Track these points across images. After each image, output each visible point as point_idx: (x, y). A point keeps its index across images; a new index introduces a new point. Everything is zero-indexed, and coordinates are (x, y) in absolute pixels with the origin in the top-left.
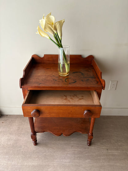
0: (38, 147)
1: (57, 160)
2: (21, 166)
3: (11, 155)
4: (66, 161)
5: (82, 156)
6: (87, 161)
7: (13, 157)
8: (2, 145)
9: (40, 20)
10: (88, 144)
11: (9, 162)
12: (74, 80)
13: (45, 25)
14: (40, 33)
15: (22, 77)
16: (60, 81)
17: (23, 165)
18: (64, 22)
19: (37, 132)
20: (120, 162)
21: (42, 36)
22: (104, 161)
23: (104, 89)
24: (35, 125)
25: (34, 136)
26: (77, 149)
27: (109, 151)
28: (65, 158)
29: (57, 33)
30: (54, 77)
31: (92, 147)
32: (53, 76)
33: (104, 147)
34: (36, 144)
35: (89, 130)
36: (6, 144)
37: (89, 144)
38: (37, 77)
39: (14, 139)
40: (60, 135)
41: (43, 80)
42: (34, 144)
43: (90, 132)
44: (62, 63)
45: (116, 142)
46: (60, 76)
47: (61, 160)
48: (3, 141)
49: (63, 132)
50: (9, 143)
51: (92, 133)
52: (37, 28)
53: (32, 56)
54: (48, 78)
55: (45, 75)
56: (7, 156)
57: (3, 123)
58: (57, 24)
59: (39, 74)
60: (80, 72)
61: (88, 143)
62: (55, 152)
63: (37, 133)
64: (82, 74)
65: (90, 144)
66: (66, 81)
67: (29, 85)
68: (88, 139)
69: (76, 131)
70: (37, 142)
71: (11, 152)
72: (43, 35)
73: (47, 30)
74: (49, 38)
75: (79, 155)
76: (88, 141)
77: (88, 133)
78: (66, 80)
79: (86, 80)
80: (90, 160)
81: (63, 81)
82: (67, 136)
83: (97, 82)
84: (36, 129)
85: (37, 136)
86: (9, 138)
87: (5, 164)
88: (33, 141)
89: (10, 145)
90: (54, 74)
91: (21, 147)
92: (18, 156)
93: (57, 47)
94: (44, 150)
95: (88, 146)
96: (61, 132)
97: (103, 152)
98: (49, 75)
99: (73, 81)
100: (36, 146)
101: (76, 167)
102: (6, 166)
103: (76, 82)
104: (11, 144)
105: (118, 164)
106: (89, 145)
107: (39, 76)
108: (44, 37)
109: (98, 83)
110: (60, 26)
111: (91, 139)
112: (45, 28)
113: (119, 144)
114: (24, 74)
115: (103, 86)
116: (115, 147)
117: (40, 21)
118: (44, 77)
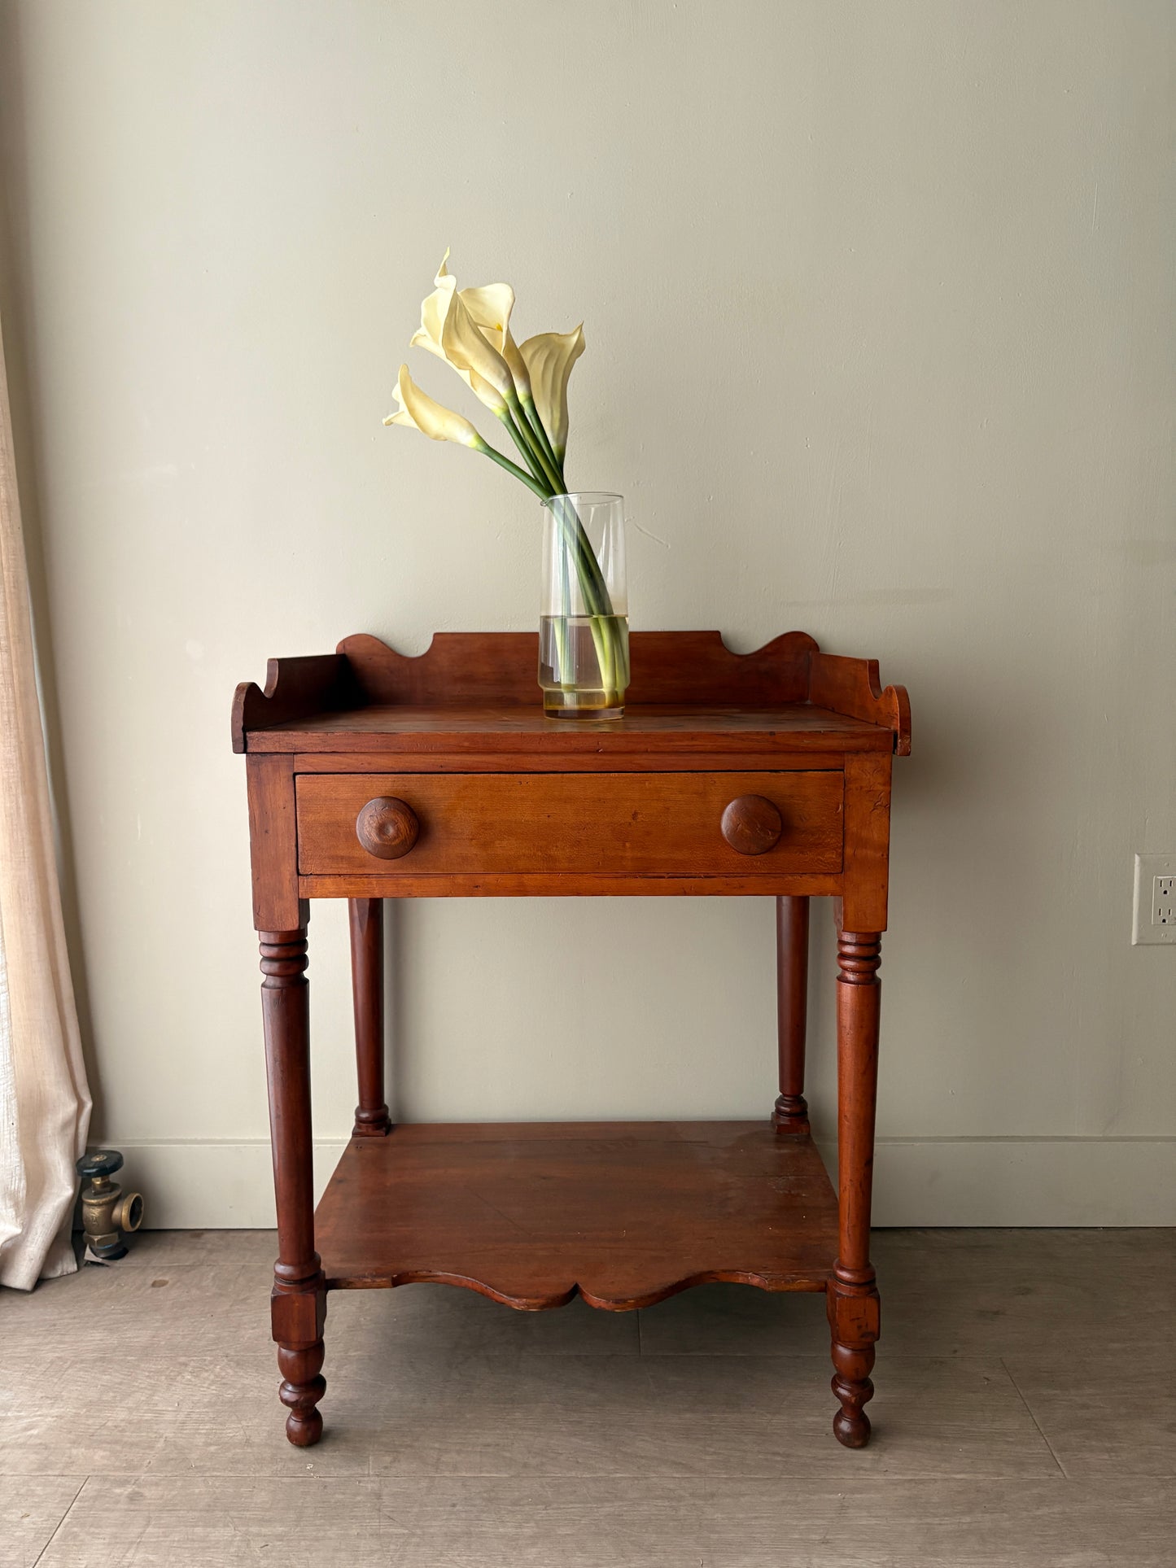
3: (265, 1522)
5: (1007, 1524)
6: (1067, 1560)
8: (160, 1444)
10: (845, 1426)
14: (411, 409)
18: (579, 348)
19: (336, 1285)
21: (424, 430)
25: (299, 1302)
28: (826, 1542)
29: (531, 399)
34: (311, 1433)
48: (168, 1417)
49: (580, 1278)
50: (234, 1433)
57: (157, 1285)
62: (713, 1495)
65: (863, 1435)
71: (262, 1497)
72: (437, 421)
75: (967, 1519)
80: (1095, 1555)
82: (621, 1301)
86: (230, 1393)
89: (248, 1443)
92: (333, 1532)
96: (568, 1276)
108: (437, 437)
110: (551, 366)
112: (453, 327)
115: (896, 722)
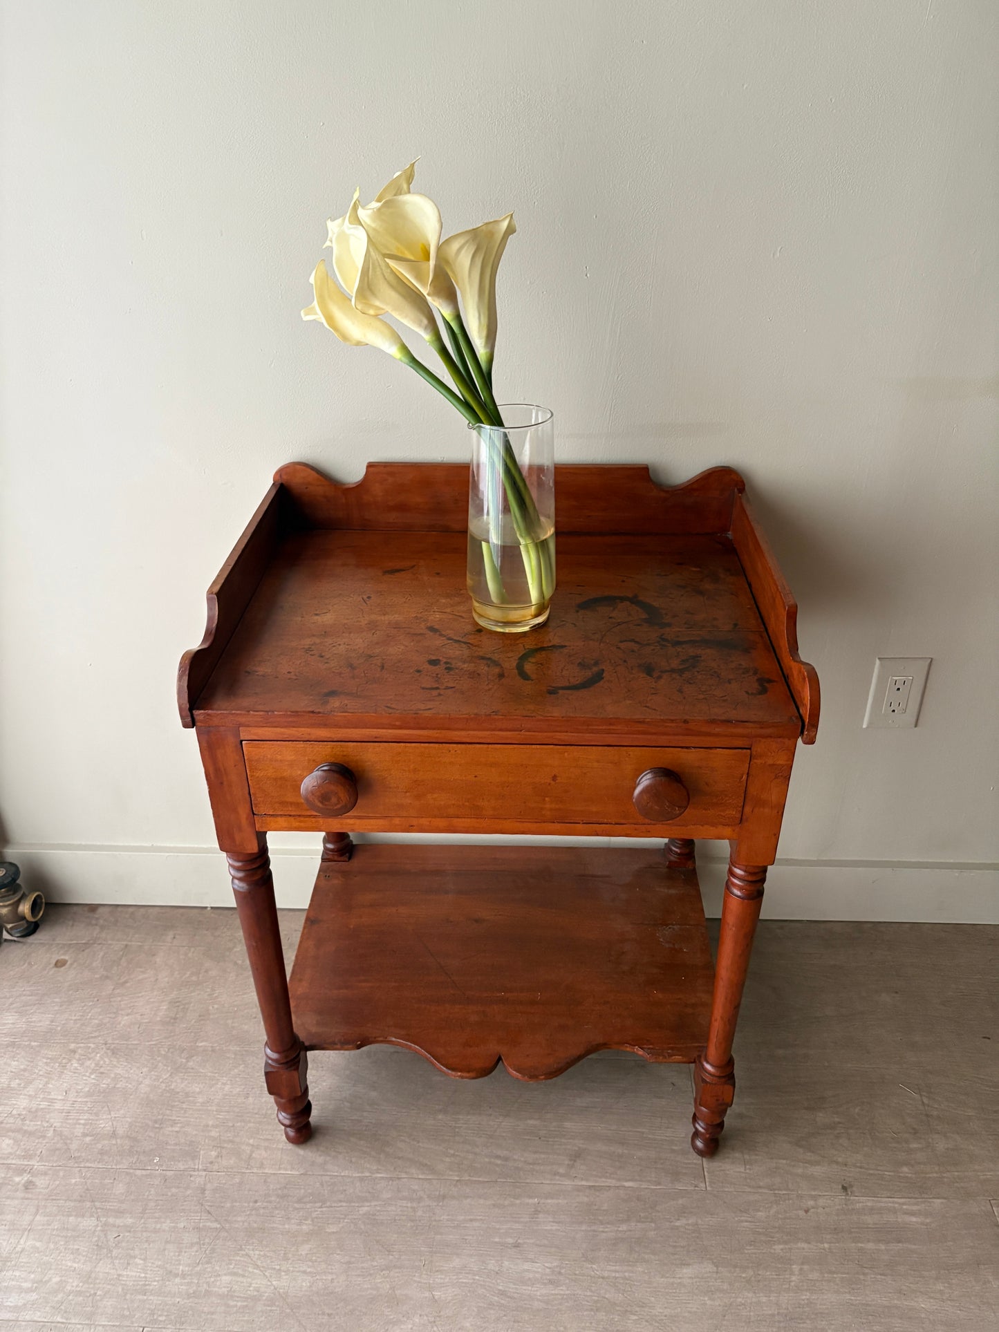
0: (320, 1160)
2: (189, 1296)
3: (120, 1213)
4: (527, 1266)
5: (652, 1234)
6: (687, 1271)
8: (50, 1134)
9: (330, 224)
10: (699, 1144)
11: (104, 1268)
12: (582, 665)
13: (365, 272)
14: (330, 319)
15: (196, 641)
16: (483, 668)
17: (208, 1293)
18: (511, 230)
19: (313, 1048)
20: (940, 1287)
21: (345, 338)
22: (815, 1276)
23: (811, 741)
24: (297, 990)
25: (285, 1075)
26: (612, 1182)
27: (862, 1201)
28: (516, 1246)
29: (458, 318)
30: (439, 641)
32: (432, 629)
33: (817, 1171)
34: (304, 1130)
35: (707, 1039)
36: (79, 1130)
37: (706, 1142)
38: (307, 642)
39: (144, 1088)
40: (485, 1072)
41: (351, 666)
42: (291, 1133)
43: (713, 1051)
44: (495, 538)
45: (915, 1132)
46: (480, 630)
47: (492, 1265)
48: (58, 1106)
49: (503, 1050)
51: (730, 1063)
52: (312, 280)
53: (281, 472)
54: (395, 650)
55: (373, 626)
56: (88, 1223)
57: (59, 964)
58: (455, 246)
59: (328, 619)
60: (634, 600)
61: (696, 1134)
62: (444, 1197)
63: (310, 1054)
64: (653, 616)
65: (713, 1143)
66: (523, 675)
67: (246, 702)
68: (699, 1102)
69: (604, 1045)
70: (314, 1117)
71: (120, 1188)
72: (356, 329)
73: (377, 303)
74: (395, 352)
75: (624, 1227)
76: (695, 1118)
77: (697, 1061)
78: (529, 667)
79: (675, 663)
80: (708, 1268)
81: (501, 676)
82: (533, 1077)
83: (761, 681)
84: (303, 1024)
85: (312, 1076)
86: (105, 1083)
87: (73, 1283)
88: (282, 1107)
89: (114, 1135)
90: (435, 617)
91: (194, 1156)
92: (167, 1225)
93: (460, 418)
94: (362, 1179)
95: (696, 1159)
96: (494, 1048)
97: (811, 1203)
98: (397, 626)
99: (578, 676)
100: (300, 1151)
101: (601, 1315)
102: (79, 1293)
103: (599, 677)
104: (120, 1132)
105: (923, 1304)
106: (701, 1153)
107: (326, 634)
108: (358, 344)
109: (764, 691)
110: (478, 261)
111: (721, 1108)
112: (367, 288)
113: (941, 1145)
114: (210, 619)
115: (806, 712)
116: (905, 1169)
117: (333, 226)
118: (359, 642)
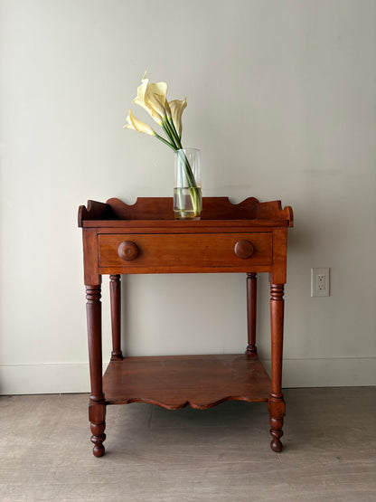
1: (173, 489)
4: (205, 489)
5: (259, 476)
6: (277, 486)
7: (19, 486)
10: (275, 445)
18: (185, 105)
19: (109, 404)
22: (332, 484)
25: (98, 408)
26: (238, 462)
27: (347, 461)
28: (199, 483)
29: (171, 119)
31: (288, 456)
33: (326, 454)
34: (101, 452)
39: (29, 445)
42: (97, 450)
45: (362, 441)
47: (189, 489)
50: (10, 455)
53: (108, 201)
61: (273, 441)
62: (165, 470)
65: (280, 448)
68: (271, 417)
71: (16, 474)
74: (151, 133)
75: (246, 475)
80: (285, 485)
86: (11, 444)
89: (14, 458)
91: (51, 463)
92: (38, 485)
94: (128, 466)
96: (185, 399)
97: (325, 463)
100: (99, 459)
104: (17, 457)
106: (276, 451)
116: (362, 451)
